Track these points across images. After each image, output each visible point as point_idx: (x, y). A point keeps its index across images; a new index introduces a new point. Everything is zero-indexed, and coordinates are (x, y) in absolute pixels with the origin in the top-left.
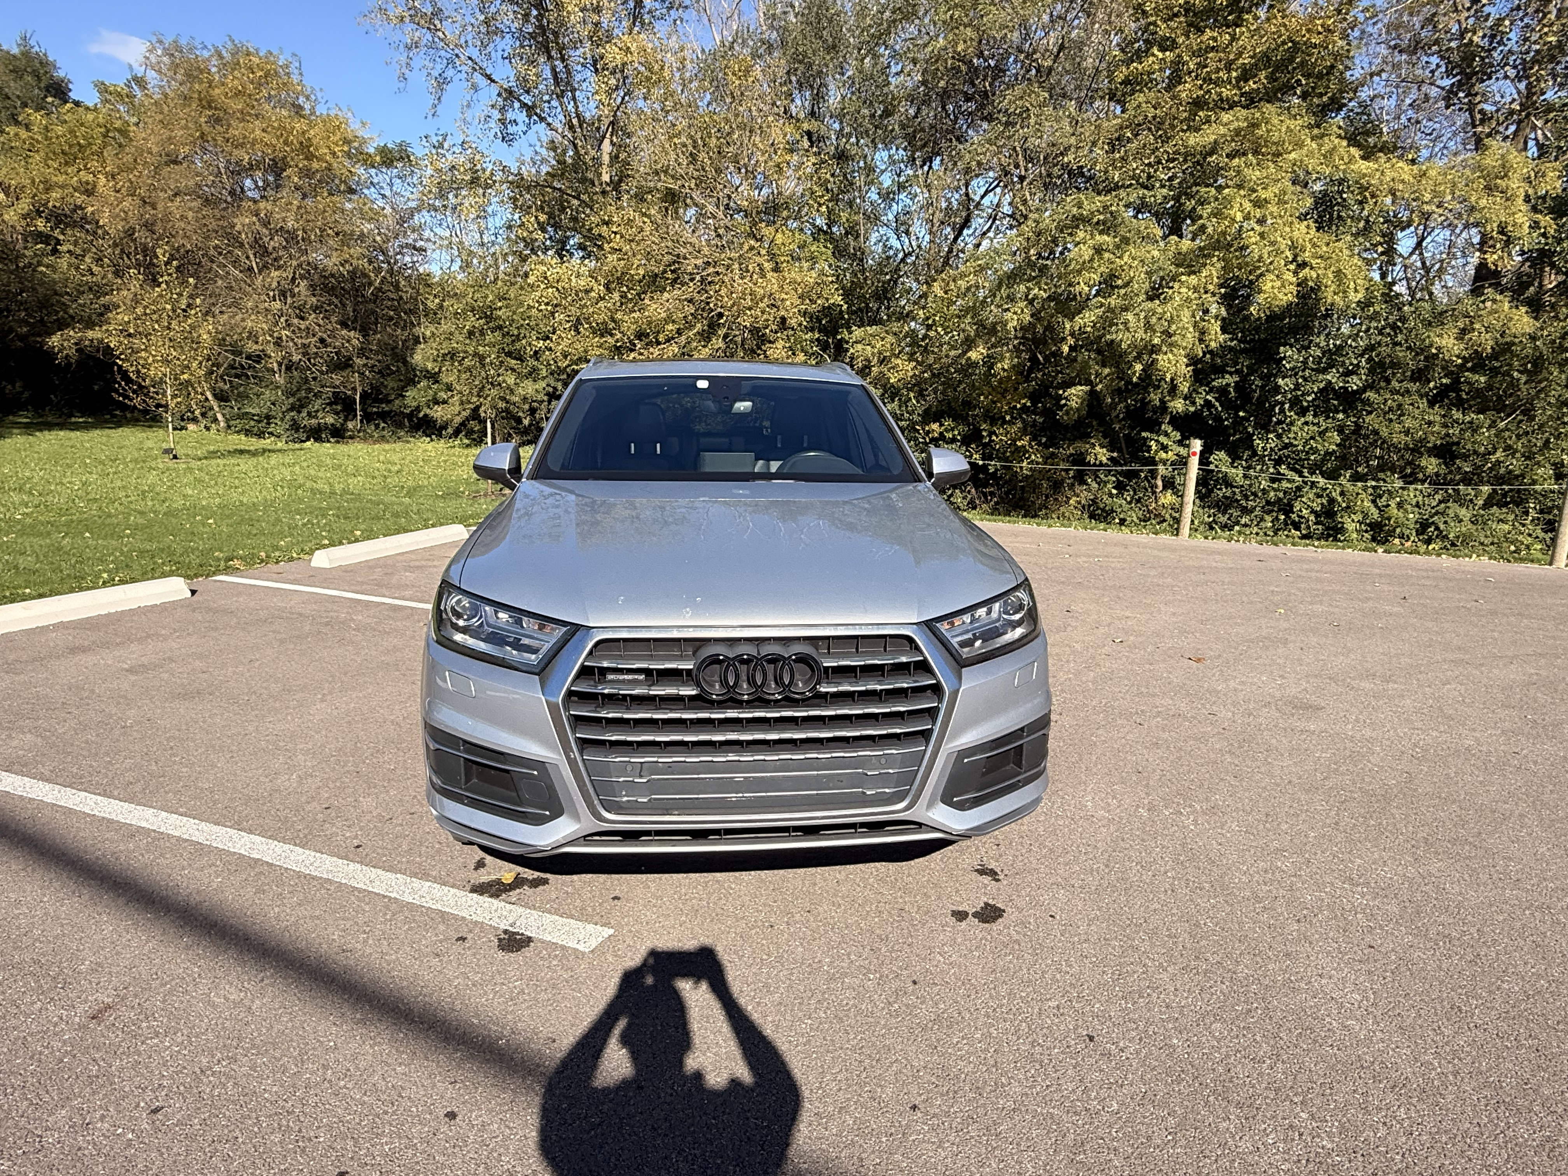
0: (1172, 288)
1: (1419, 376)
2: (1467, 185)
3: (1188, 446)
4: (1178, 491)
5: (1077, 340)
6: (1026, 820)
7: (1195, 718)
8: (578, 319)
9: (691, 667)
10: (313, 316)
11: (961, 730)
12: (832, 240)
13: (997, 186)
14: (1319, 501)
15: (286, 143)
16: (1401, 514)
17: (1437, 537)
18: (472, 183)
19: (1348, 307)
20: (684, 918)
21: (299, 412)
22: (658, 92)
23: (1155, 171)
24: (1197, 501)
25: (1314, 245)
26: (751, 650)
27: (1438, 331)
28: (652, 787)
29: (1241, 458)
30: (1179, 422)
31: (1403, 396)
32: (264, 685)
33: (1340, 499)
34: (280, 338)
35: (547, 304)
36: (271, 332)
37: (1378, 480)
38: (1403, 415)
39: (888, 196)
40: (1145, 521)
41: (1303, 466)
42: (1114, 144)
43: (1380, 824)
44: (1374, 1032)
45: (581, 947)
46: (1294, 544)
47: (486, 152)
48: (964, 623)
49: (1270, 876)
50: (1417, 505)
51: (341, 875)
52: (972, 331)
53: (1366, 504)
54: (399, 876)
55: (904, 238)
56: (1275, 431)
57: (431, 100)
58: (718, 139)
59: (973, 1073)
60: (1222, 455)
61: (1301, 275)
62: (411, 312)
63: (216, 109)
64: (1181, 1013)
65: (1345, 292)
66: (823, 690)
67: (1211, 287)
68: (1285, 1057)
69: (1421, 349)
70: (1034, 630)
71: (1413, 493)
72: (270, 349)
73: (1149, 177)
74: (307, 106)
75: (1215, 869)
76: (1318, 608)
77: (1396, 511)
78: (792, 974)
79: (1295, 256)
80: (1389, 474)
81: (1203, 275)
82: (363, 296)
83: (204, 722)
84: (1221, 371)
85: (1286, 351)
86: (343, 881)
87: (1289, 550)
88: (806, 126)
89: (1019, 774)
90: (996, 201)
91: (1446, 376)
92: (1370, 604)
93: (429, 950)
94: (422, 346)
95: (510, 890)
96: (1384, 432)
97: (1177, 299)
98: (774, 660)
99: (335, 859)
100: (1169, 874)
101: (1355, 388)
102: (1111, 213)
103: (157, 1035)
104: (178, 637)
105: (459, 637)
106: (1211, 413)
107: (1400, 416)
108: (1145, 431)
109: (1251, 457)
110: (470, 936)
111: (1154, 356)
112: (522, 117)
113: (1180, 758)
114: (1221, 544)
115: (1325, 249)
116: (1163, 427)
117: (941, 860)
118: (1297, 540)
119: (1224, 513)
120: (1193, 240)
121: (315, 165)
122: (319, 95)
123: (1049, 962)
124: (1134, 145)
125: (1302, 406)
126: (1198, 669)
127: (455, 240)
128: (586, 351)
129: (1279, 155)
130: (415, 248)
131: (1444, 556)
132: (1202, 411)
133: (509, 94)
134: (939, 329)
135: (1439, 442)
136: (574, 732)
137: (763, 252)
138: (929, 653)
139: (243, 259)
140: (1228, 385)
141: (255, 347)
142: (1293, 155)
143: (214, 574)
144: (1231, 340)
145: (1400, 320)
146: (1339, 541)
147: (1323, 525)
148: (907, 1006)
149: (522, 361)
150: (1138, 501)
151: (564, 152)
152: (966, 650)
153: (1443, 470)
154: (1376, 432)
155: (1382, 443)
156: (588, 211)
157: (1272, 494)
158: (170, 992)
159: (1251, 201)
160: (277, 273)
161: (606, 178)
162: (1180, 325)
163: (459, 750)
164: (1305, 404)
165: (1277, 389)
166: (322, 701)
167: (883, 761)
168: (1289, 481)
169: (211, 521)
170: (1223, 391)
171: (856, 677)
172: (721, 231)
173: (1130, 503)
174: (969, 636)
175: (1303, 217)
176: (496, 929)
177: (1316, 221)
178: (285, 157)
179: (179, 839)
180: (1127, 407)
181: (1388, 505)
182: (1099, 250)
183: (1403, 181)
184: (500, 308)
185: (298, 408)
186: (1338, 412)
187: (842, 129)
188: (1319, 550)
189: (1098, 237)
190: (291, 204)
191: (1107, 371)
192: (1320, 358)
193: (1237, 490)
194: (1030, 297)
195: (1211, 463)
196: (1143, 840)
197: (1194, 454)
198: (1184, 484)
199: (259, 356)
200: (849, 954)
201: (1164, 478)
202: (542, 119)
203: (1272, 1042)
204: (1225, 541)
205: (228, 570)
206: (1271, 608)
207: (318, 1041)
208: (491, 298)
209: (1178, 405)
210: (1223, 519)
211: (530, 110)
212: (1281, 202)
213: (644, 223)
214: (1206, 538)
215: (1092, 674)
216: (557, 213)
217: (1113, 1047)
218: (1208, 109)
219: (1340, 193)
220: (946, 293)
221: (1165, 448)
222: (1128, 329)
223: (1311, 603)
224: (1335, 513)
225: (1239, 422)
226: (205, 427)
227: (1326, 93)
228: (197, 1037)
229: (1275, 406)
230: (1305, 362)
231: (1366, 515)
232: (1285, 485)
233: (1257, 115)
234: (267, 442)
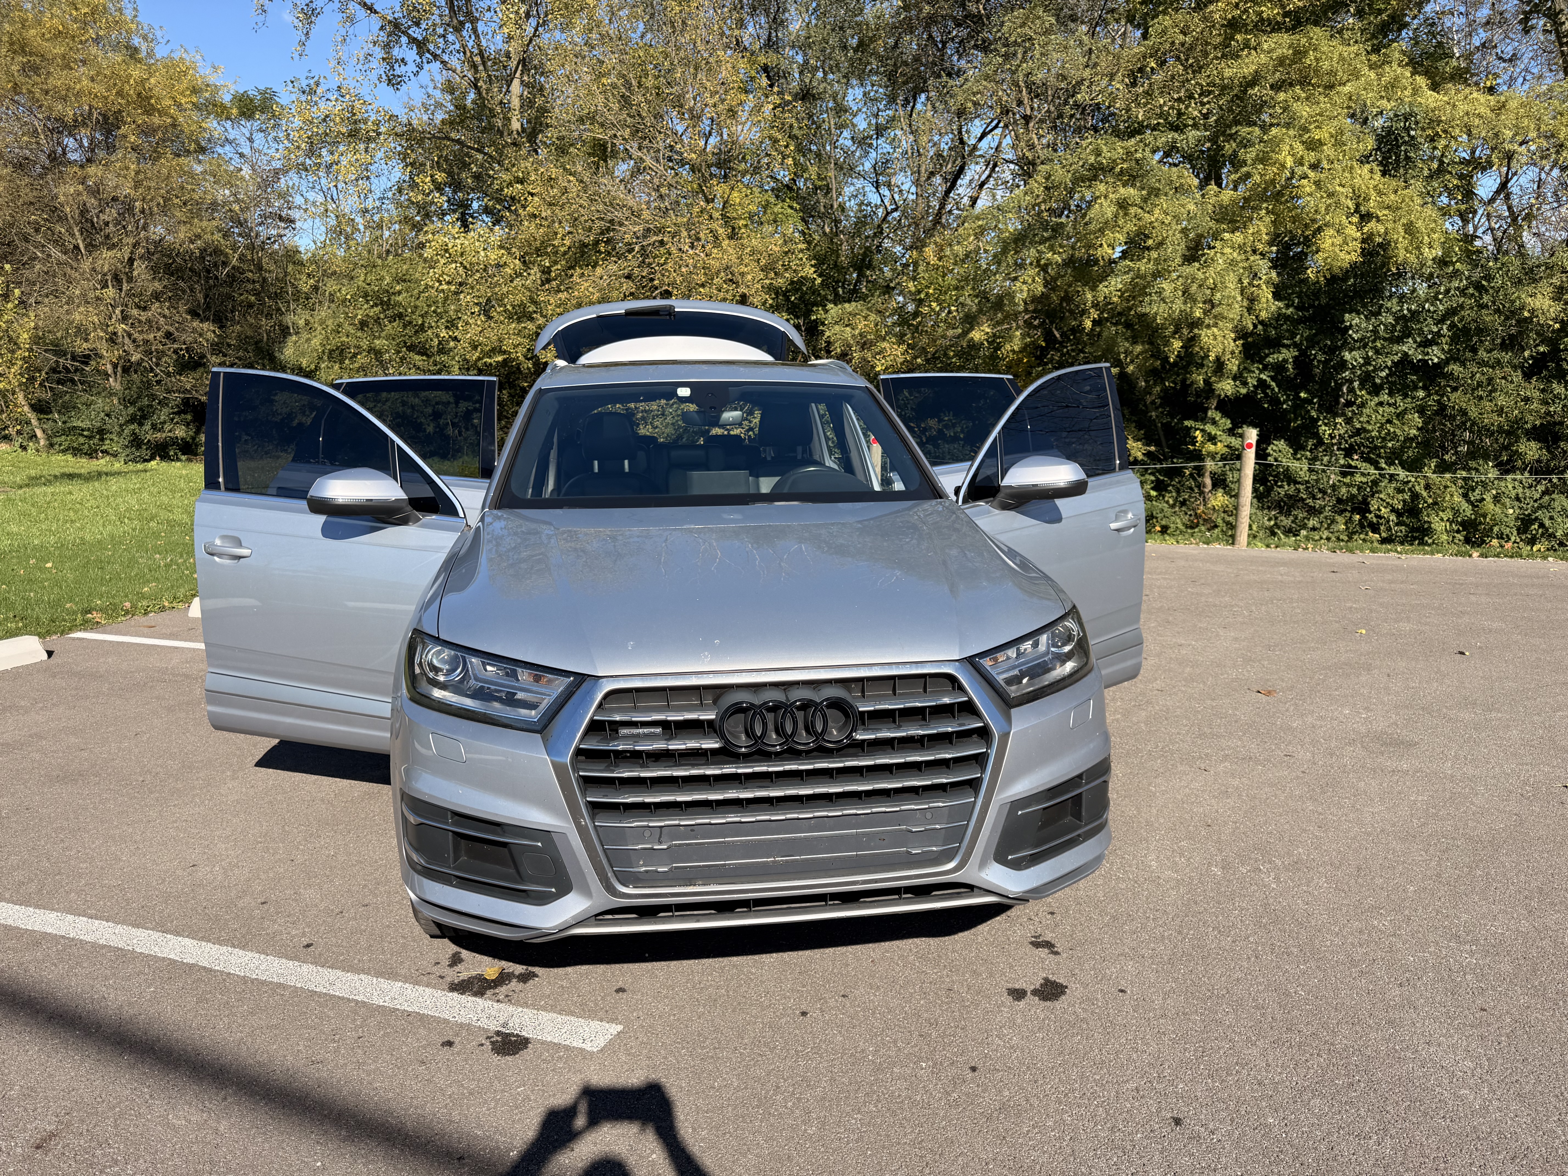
0: (1214, 248)
1: (1511, 343)
2: (1555, 118)
3: (1241, 436)
4: (1231, 489)
5: (1102, 313)
6: (1082, 884)
7: (1269, 761)
8: (489, 300)
9: (714, 717)
10: (157, 305)
11: (1012, 779)
12: (797, 198)
13: (996, 127)
14: (1400, 497)
15: (120, 94)
16: (1497, 510)
17: (1542, 535)
18: (350, 135)
19: (1423, 265)
20: (701, 1009)
21: (141, 424)
22: (580, 22)
23: (1187, 107)
24: (1255, 501)
25: (1380, 193)
26: (778, 696)
27: (1530, 289)
28: (672, 854)
29: (1303, 448)
30: (1228, 406)
31: (1493, 367)
32: (160, 762)
33: (1425, 494)
34: (115, 334)
35: (449, 283)
36: (105, 326)
37: (1469, 470)
38: (1495, 390)
39: (862, 142)
40: (1192, 528)
41: (1379, 456)
42: (1136, 74)
43: (1488, 874)
44: (1490, 1101)
45: (588, 1046)
46: (1373, 551)
47: (368, 98)
48: (1008, 658)
49: (1365, 937)
50: (1518, 499)
51: (294, 978)
52: (972, 304)
53: (1457, 499)
54: (362, 976)
55: (885, 191)
56: (1343, 414)
57: (300, 35)
58: (657, 78)
59: (1049, 1163)
60: (1281, 444)
61: (1365, 230)
62: (276, 296)
63: (31, 54)
64: (1275, 1089)
65: (1418, 248)
66: (859, 737)
67: (1260, 247)
68: (1393, 1132)
69: (1512, 312)
70: (1086, 664)
71: (1511, 484)
72: (103, 348)
73: (1180, 114)
74: (144, 47)
75: (1302, 931)
76: (1406, 626)
77: (1492, 506)
78: (833, 1066)
79: (1358, 205)
80: (1481, 462)
81: (1250, 232)
82: (216, 278)
83: (95, 808)
84: (1275, 344)
85: (1352, 319)
86: (299, 985)
87: (1366, 557)
88: (762, 59)
89: (1079, 827)
90: (994, 145)
91: (1542, 342)
92: (1466, 619)
93: (412, 1056)
94: (294, 338)
95: (496, 987)
96: (1473, 413)
97: (1220, 261)
98: (806, 705)
99: (284, 961)
100: (1251, 939)
101: (1436, 360)
102: (1137, 161)
103: (116, 1162)
104: (41, 709)
105: (437, 693)
106: (1266, 395)
107: (1491, 392)
108: (1188, 419)
109: (1316, 446)
110: (457, 1040)
111: (1196, 331)
112: (411, 55)
113: (1253, 808)
114: (1286, 553)
115: (1392, 197)
116: (1210, 413)
117: (989, 932)
118: (1376, 544)
119: (1288, 514)
120: (1235, 189)
121: (156, 120)
122: (159, 34)
123: (1123, 1040)
124: (1158, 77)
125: (1374, 384)
126: (1269, 703)
127: (331, 206)
128: (500, 340)
129: (1331, 87)
130: (281, 218)
131: (1550, 559)
132: (1256, 393)
133: (395, 28)
134: (934, 304)
135: (1538, 423)
136: (584, 795)
137: (716, 215)
138: (974, 692)
139: (67, 237)
140: (1285, 361)
141: (85, 345)
142: (1347, 88)
143: (71, 630)
144: (1287, 306)
145: (1484, 278)
146: (1427, 544)
147: (1407, 525)
148: (967, 1095)
149: (428, 356)
150: (1183, 503)
151: (464, 95)
152: (1013, 688)
153: (1545, 455)
154: (1464, 412)
155: (1472, 425)
156: (497, 167)
157: (1344, 490)
158: (121, 1115)
159: (1303, 143)
160: (109, 253)
161: (516, 125)
162: (1226, 294)
163: (447, 823)
164: (1378, 381)
165: (1343, 365)
166: (233, 778)
167: (929, 816)
168: (1363, 474)
169: (49, 565)
170: (1279, 368)
171: (894, 722)
172: (664, 190)
173: (1173, 506)
174: (1016, 672)
175: (1365, 159)
176: (487, 1030)
177: (1381, 163)
178: (120, 112)
179: (94, 945)
180: (1165, 390)
181: (1484, 499)
182: (1123, 205)
183: (1479, 116)
184: (399, 293)
185: (139, 419)
186: (1416, 388)
187: (806, 62)
188: (1403, 557)
189: (1122, 190)
190: (127, 168)
191: (1139, 348)
192: (1393, 326)
193: (1301, 487)
194: (1043, 262)
195: (1269, 455)
196: (1219, 903)
197: (1250, 446)
198: (1239, 481)
199: (88, 357)
200: (895, 1042)
201: (1213, 475)
202: (436, 57)
203: (1378, 1117)
204: (1290, 550)
205: (88, 625)
206: (1349, 629)
207: (303, 1162)
208: (388, 280)
209: (1226, 387)
210: (1286, 522)
211: (421, 46)
212: (1339, 143)
213: (569, 181)
214: (1268, 546)
215: (1144, 714)
216: (456, 171)
217: (1203, 1129)
218: (1246, 33)
219: (1407, 130)
220: (940, 259)
221: (1212, 439)
222: (1163, 300)
223: (1396, 621)
224: (1420, 511)
225: (1299, 405)
226: (21, 446)
227: (1386, 9)
228: (162, 1163)
229: (1342, 385)
230: (1375, 331)
231: (1456, 512)
232: (1359, 478)
233: (1304, 41)
234: (101, 463)
